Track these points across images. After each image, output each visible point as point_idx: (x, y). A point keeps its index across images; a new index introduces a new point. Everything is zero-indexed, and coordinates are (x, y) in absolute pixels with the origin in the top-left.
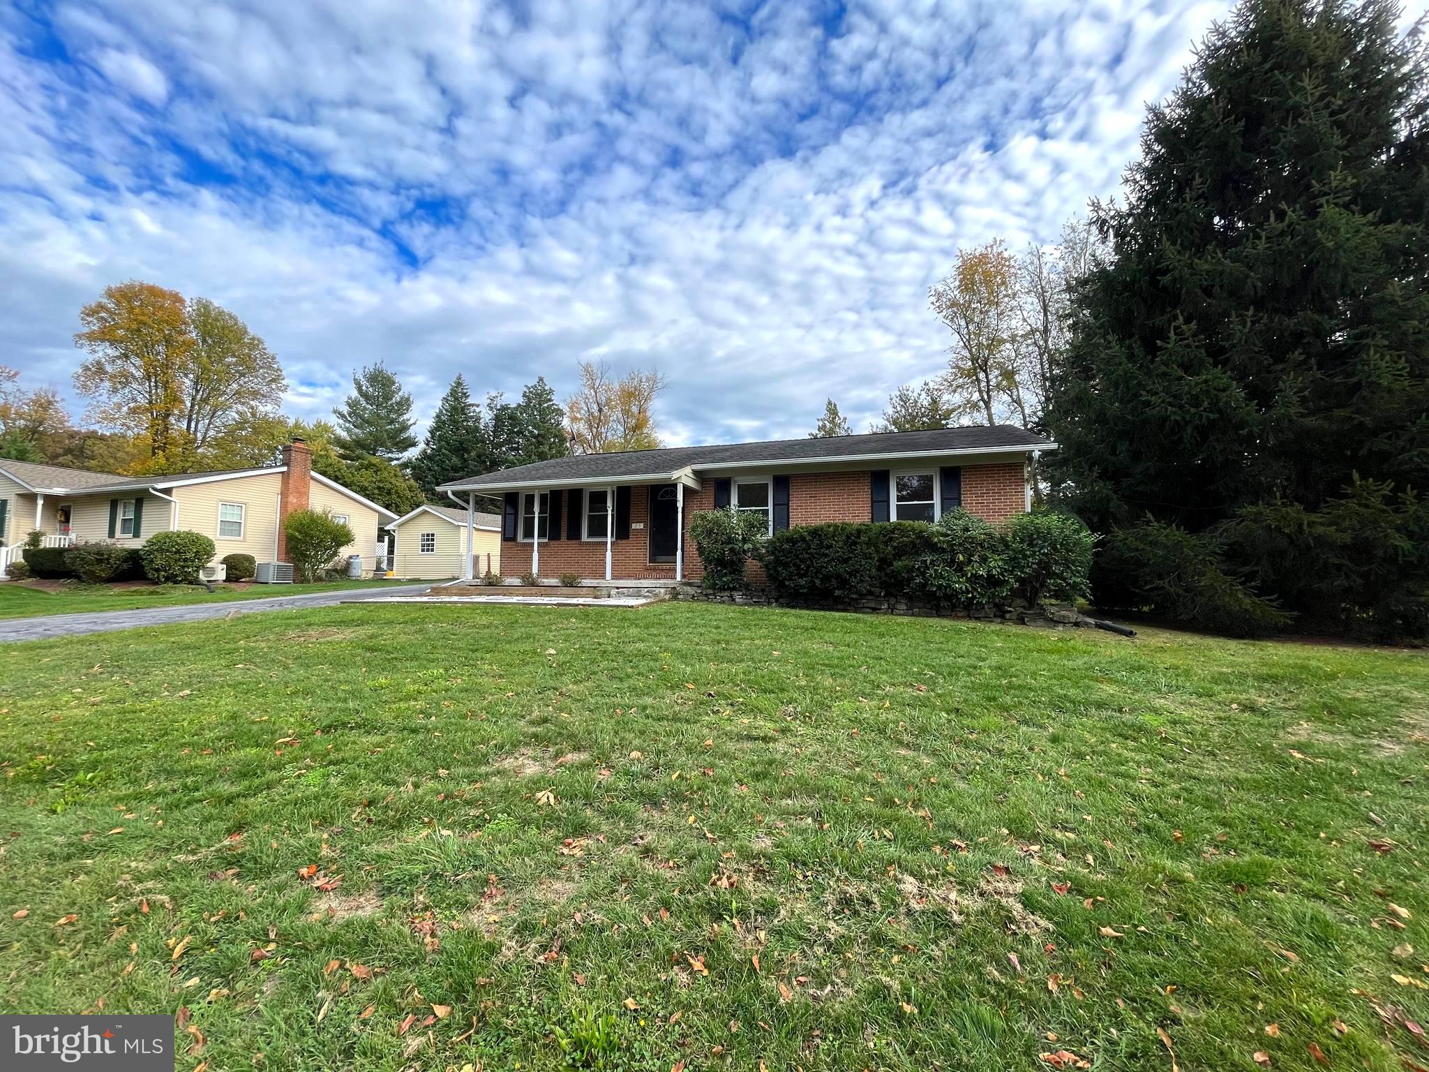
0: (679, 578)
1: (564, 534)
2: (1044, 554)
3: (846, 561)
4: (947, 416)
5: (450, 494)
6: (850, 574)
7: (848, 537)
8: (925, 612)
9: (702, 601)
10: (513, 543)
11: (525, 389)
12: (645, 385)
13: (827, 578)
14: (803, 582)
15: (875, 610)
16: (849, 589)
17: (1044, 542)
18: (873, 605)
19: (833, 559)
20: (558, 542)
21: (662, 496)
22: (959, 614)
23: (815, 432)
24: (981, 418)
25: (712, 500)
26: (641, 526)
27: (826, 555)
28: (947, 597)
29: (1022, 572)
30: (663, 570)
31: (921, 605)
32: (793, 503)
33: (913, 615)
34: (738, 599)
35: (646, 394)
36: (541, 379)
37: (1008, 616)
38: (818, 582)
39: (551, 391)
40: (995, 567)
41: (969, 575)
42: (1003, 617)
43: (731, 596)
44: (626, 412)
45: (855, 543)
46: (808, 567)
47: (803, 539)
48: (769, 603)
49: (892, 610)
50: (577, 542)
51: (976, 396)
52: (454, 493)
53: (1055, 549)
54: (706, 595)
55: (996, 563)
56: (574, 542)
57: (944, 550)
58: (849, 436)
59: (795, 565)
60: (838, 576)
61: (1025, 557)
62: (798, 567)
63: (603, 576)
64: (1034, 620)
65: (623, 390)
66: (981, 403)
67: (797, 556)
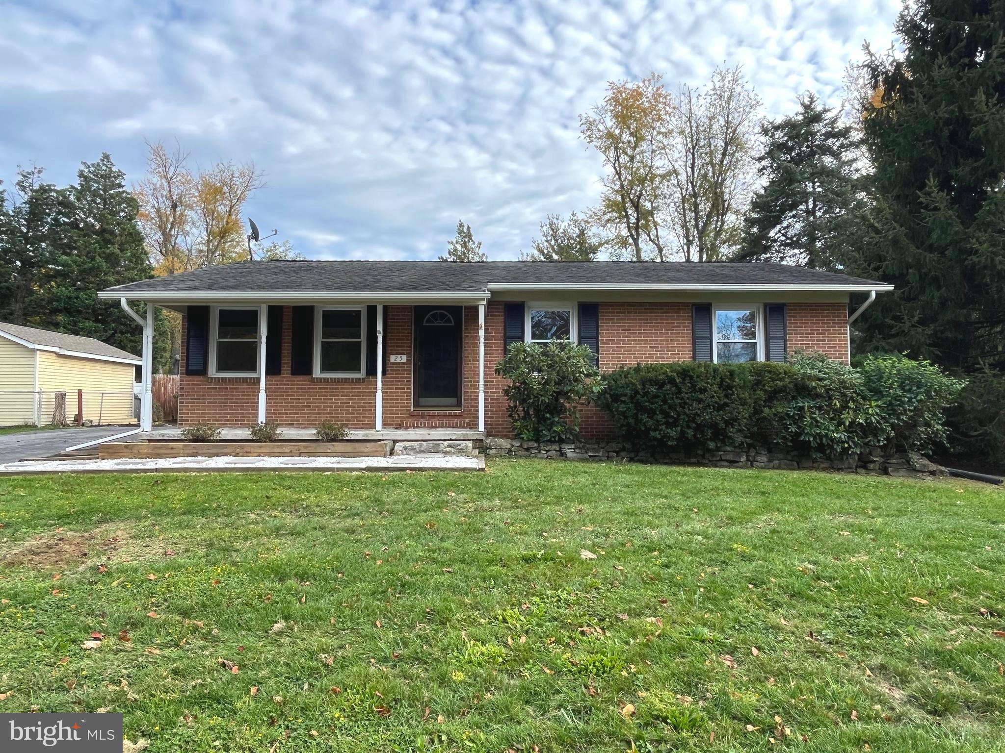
0: (481, 427)
1: (286, 368)
2: (920, 401)
3: (720, 408)
5: (124, 303)
6: (727, 423)
7: (722, 380)
8: (786, 464)
9: (521, 457)
10: (201, 378)
11: (82, 167)
13: (699, 428)
14: (673, 433)
15: (732, 463)
16: (723, 441)
17: (918, 388)
18: (730, 457)
19: (709, 406)
20: (278, 378)
21: (429, 321)
22: (822, 466)
24: (627, 255)
25: (501, 329)
26: (404, 359)
27: (700, 401)
28: (821, 448)
29: (898, 419)
30: (434, 416)
31: (781, 456)
32: (603, 336)
33: (774, 468)
34: (570, 453)
35: (239, 192)
36: (106, 157)
37: (872, 466)
38: (690, 433)
39: (120, 175)
40: (873, 415)
41: (847, 424)
42: (865, 467)
43: (560, 450)
44: (209, 213)
45: (730, 387)
46: (679, 415)
47: (672, 381)
48: (609, 459)
49: (751, 463)
50: (307, 378)
51: (625, 232)
53: (930, 397)
54: (527, 449)
55: (873, 409)
56: (301, 378)
57: (818, 396)
59: (663, 412)
60: (714, 426)
61: (902, 403)
62: (667, 415)
64: (896, 470)
67: (665, 401)
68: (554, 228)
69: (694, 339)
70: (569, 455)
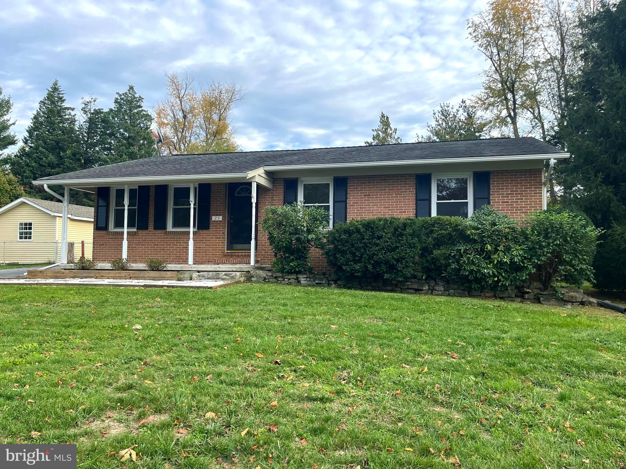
0: (252, 263)
1: (151, 225)
2: (556, 245)
3: (394, 249)
4: (480, 128)
5: (46, 187)
6: (398, 261)
7: (396, 229)
8: (459, 293)
9: (272, 283)
10: (104, 232)
11: (117, 96)
12: (224, 96)
13: (377, 264)
14: (357, 267)
15: (418, 291)
16: (397, 273)
17: (557, 235)
18: (416, 286)
19: (383, 248)
20: (146, 232)
21: (238, 193)
22: (487, 295)
23: (370, 140)
24: (508, 131)
25: (282, 197)
26: (220, 218)
27: (377, 245)
28: (477, 280)
29: (538, 260)
30: (238, 256)
31: (456, 287)
32: (351, 200)
33: (449, 295)
34: (303, 281)
35: (225, 104)
36: (131, 88)
37: (526, 296)
38: (370, 267)
39: (141, 99)
40: (517, 256)
41: (496, 262)
42: (522, 297)
43: (297, 278)
44: (208, 120)
45: (401, 235)
46: (362, 255)
47: (358, 231)
48: (329, 285)
49: (432, 291)
50: (163, 231)
51: (504, 113)
52: (50, 187)
53: (565, 240)
54: (276, 278)
55: (517, 252)
56: (159, 231)
57: (475, 241)
58: (399, 144)
59: (351, 253)
60: (387, 262)
61: (541, 247)
62: (354, 254)
63: (186, 261)
64: (548, 300)
65: (205, 100)
66: (509, 119)
67: (353, 245)
68: (445, 114)
69: (417, 200)
70: (302, 282)
